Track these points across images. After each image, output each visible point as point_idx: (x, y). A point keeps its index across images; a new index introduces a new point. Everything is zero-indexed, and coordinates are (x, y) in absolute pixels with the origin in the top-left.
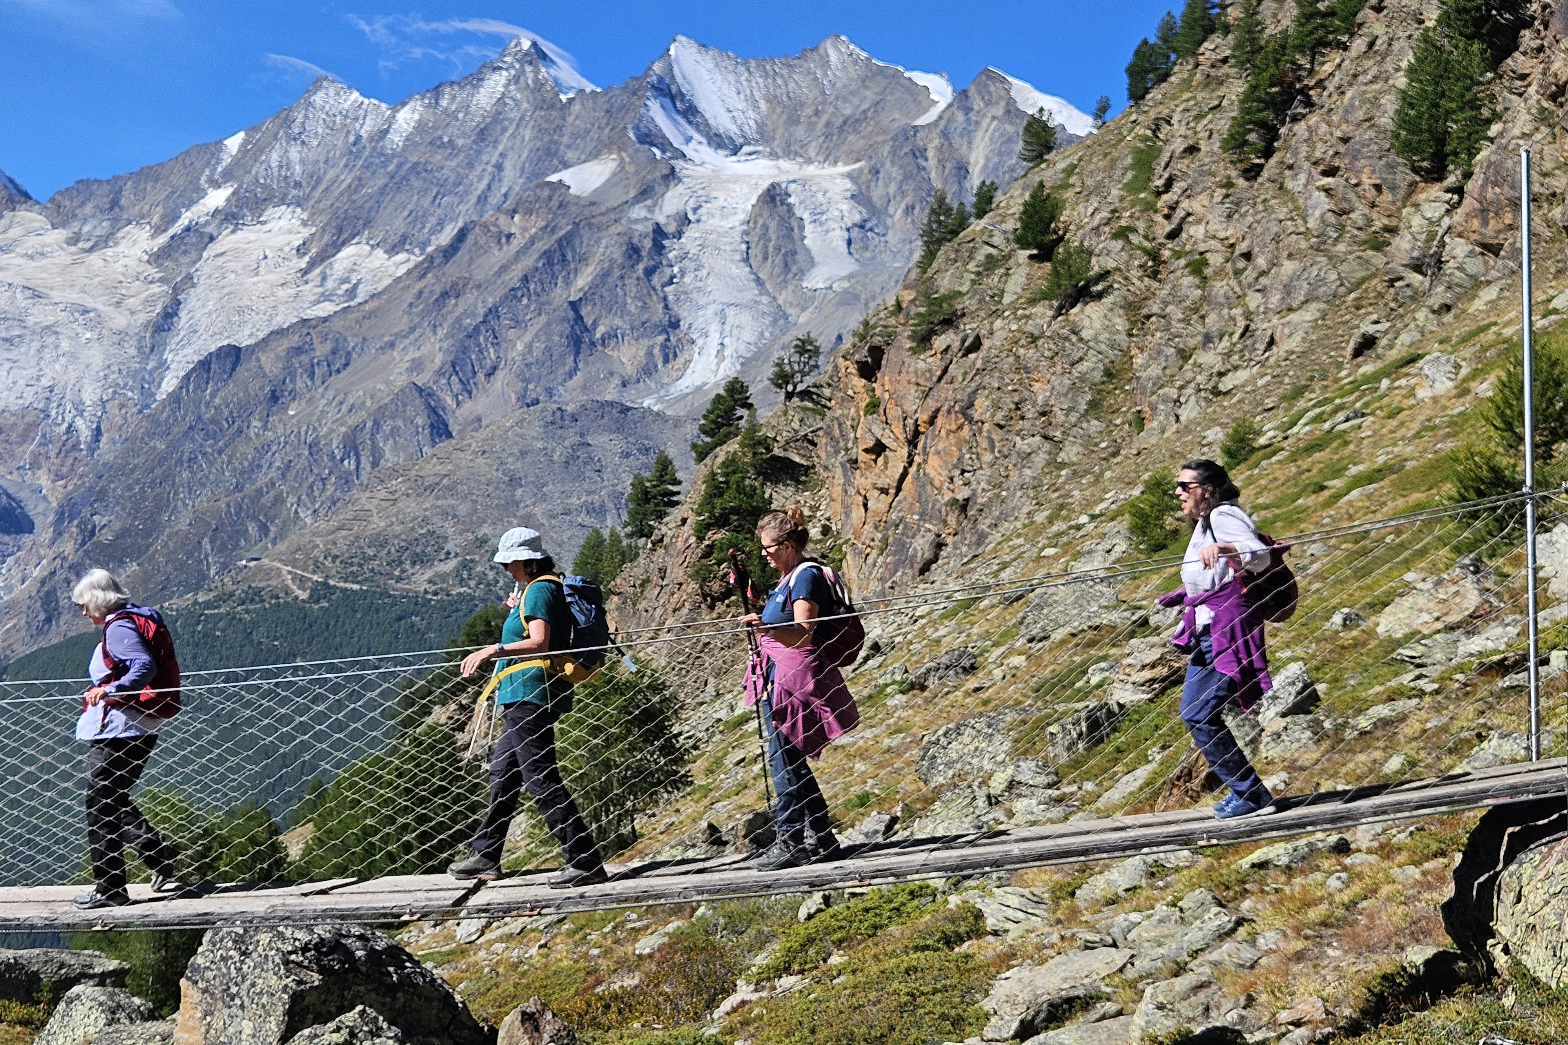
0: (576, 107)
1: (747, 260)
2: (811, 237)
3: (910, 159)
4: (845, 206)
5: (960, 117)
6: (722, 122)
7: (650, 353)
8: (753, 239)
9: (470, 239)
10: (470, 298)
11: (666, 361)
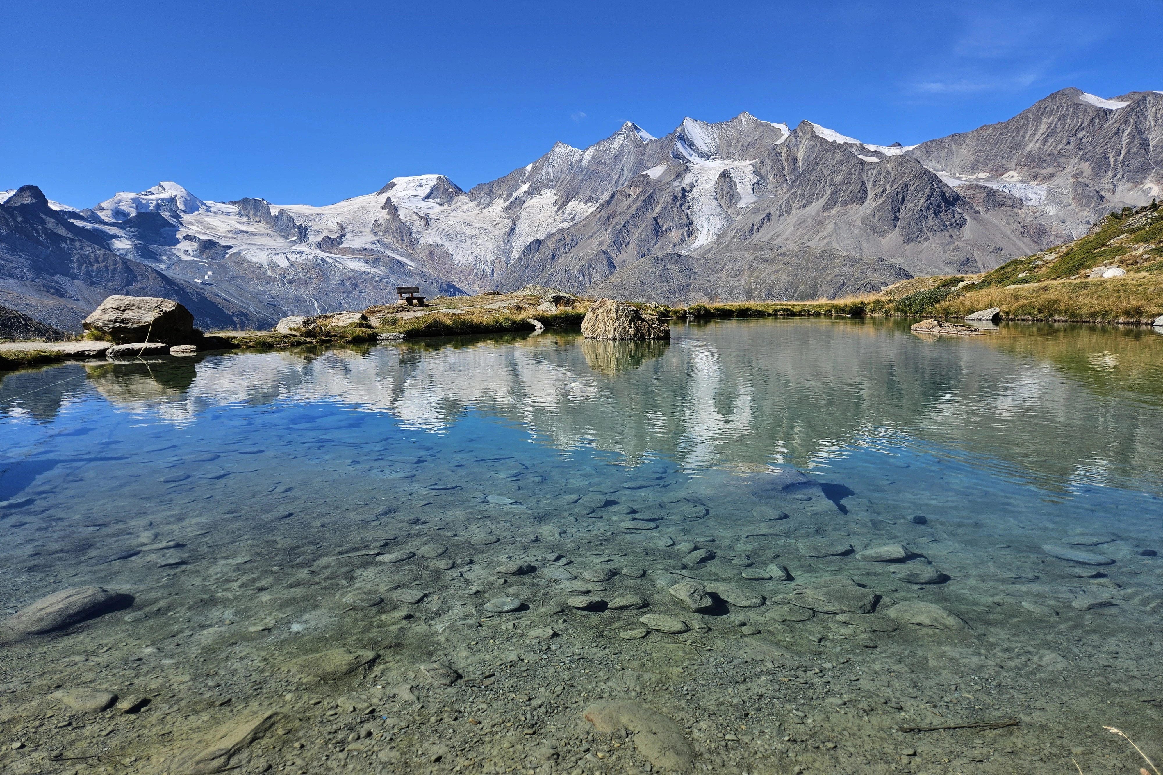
0: (649, 146)
1: (716, 198)
2: (739, 189)
3: (775, 157)
4: (751, 176)
5: (794, 140)
6: (703, 148)
7: (683, 235)
8: (718, 191)
9: (616, 197)
10: (617, 218)
11: (689, 237)
